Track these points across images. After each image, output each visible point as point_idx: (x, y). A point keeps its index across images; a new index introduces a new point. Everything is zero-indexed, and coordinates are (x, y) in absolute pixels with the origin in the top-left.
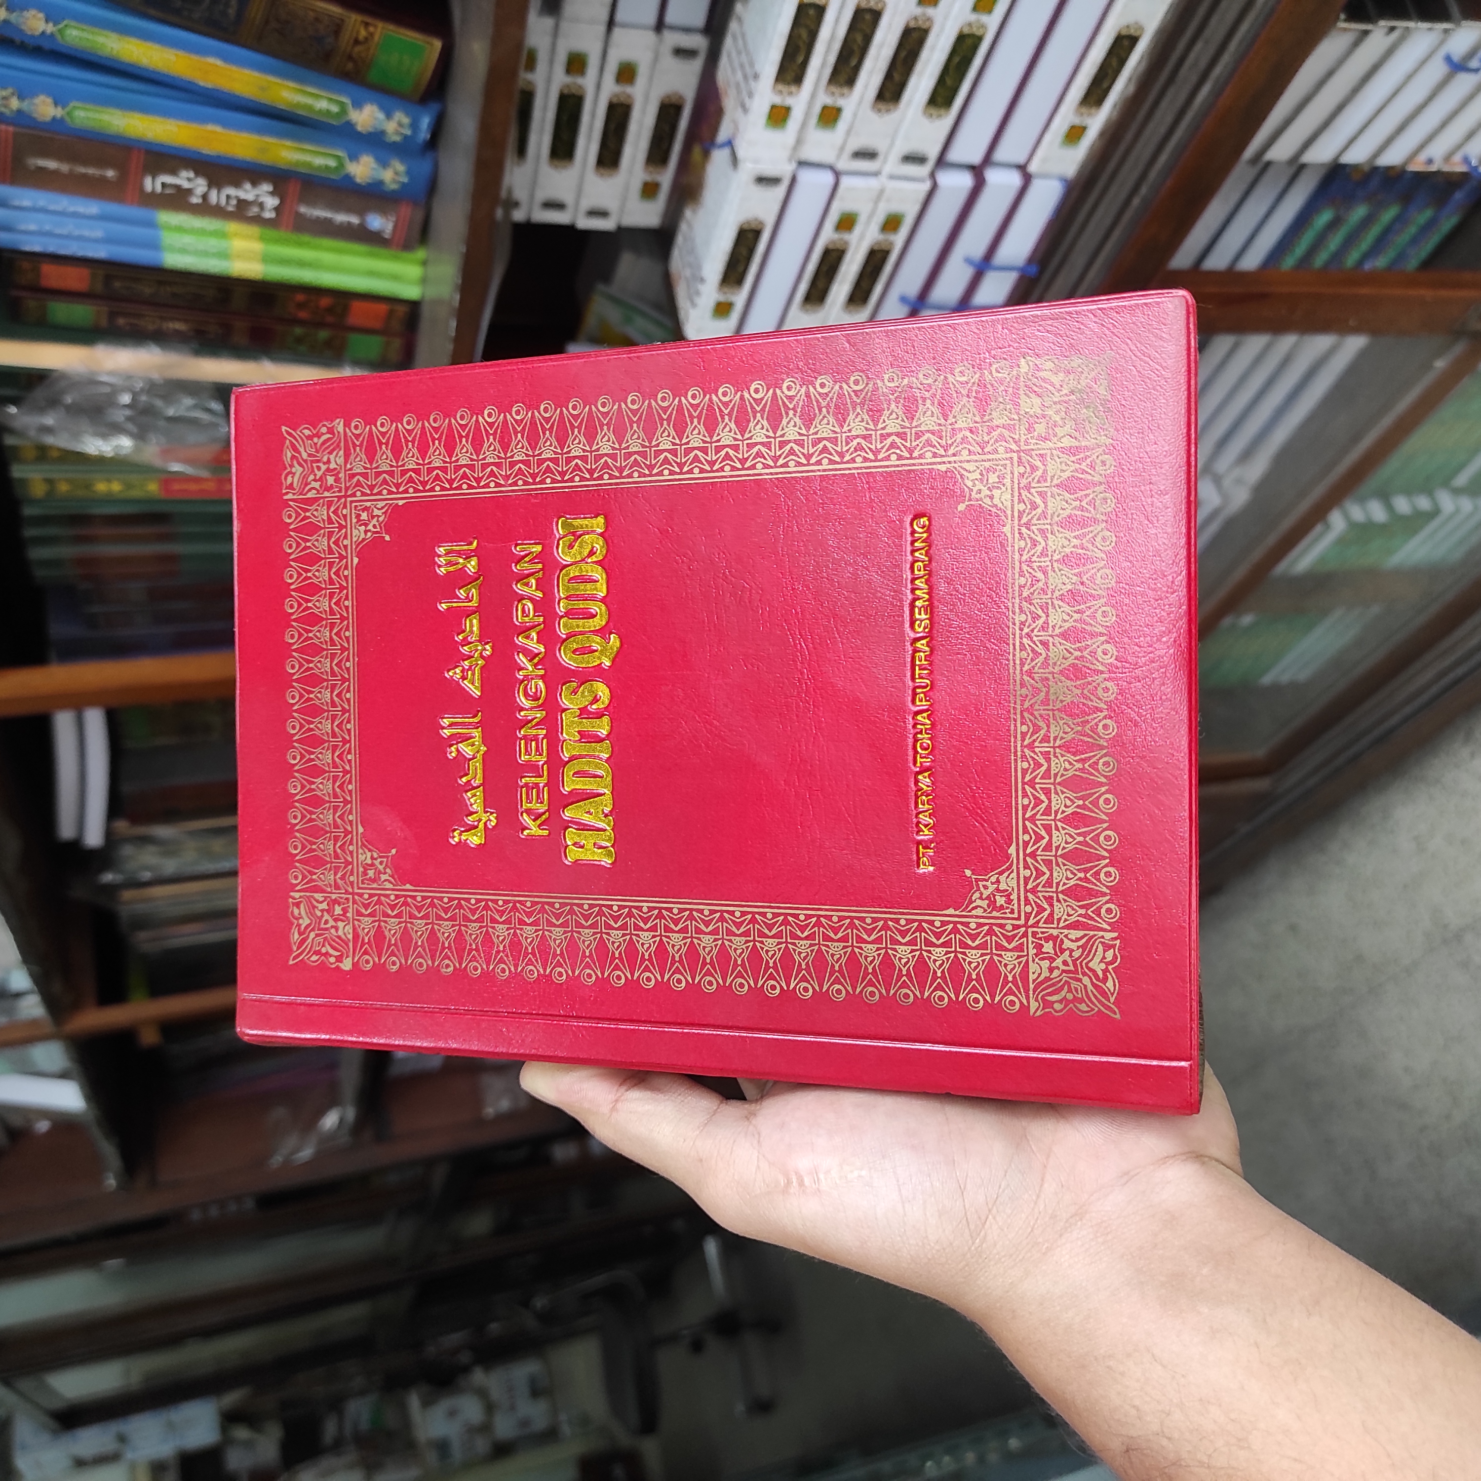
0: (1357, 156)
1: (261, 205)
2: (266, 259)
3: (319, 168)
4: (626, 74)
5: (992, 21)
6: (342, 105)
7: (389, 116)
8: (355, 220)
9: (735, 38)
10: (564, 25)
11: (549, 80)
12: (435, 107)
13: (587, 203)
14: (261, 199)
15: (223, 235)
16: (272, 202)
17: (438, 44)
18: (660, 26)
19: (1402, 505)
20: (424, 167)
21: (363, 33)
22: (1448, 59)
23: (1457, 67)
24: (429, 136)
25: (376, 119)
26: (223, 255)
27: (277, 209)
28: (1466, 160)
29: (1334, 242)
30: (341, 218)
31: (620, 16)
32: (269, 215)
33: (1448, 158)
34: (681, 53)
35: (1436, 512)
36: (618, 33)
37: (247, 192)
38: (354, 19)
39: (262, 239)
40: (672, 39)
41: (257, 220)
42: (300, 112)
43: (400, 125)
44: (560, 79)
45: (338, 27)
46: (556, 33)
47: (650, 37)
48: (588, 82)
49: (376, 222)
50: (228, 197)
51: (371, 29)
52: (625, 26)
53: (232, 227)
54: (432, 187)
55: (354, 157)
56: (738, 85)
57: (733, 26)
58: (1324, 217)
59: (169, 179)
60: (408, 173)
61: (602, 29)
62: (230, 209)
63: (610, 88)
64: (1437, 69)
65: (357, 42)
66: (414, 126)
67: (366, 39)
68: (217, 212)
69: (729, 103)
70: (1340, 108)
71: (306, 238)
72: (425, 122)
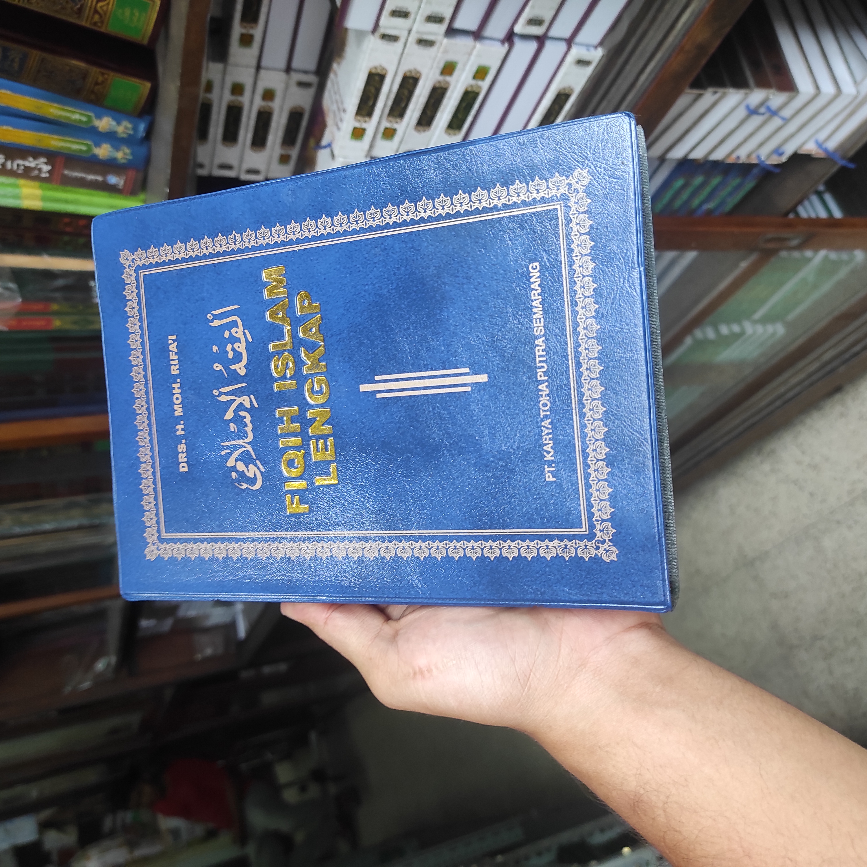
0: (698, 154)
1: (40, 170)
2: (44, 199)
3: (76, 151)
4: (269, 95)
5: (485, 85)
6: (89, 117)
7: (119, 123)
8: (100, 178)
9: (333, 84)
10: (230, 68)
11: (221, 98)
12: (148, 118)
13: (246, 166)
14: (39, 166)
15: (16, 186)
16: (46, 168)
17: (148, 85)
18: (288, 69)
19: (724, 330)
20: (142, 151)
21: (100, 79)
22: (748, 107)
23: (753, 112)
24: (144, 135)
25: (110, 124)
26: (17, 197)
27: (49, 172)
28: (758, 157)
29: (685, 196)
30: (91, 177)
31: (264, 63)
32: (44, 175)
33: (749, 156)
34: (301, 84)
35: (742, 333)
36: (263, 73)
37: (31, 163)
38: (94, 71)
39: (40, 188)
40: (296, 77)
41: (38, 178)
42: (63, 121)
43: (126, 128)
44: (227, 97)
45: (85, 76)
46: (224, 72)
47: (283, 76)
48: (245, 99)
49: (113, 180)
50: (18, 165)
51: (106, 76)
52: (267, 69)
53: (22, 182)
54: (148, 161)
55: (98, 145)
56: (334, 113)
57: (332, 76)
58: (679, 183)
60: (132, 154)
61: (253, 71)
62: (20, 172)
63: (258, 102)
64: (741, 112)
65: (97, 84)
66: (135, 129)
67: (103, 82)
68: (12, 173)
69: (330, 121)
70: (687, 132)
71: (69, 188)
72: (142, 127)
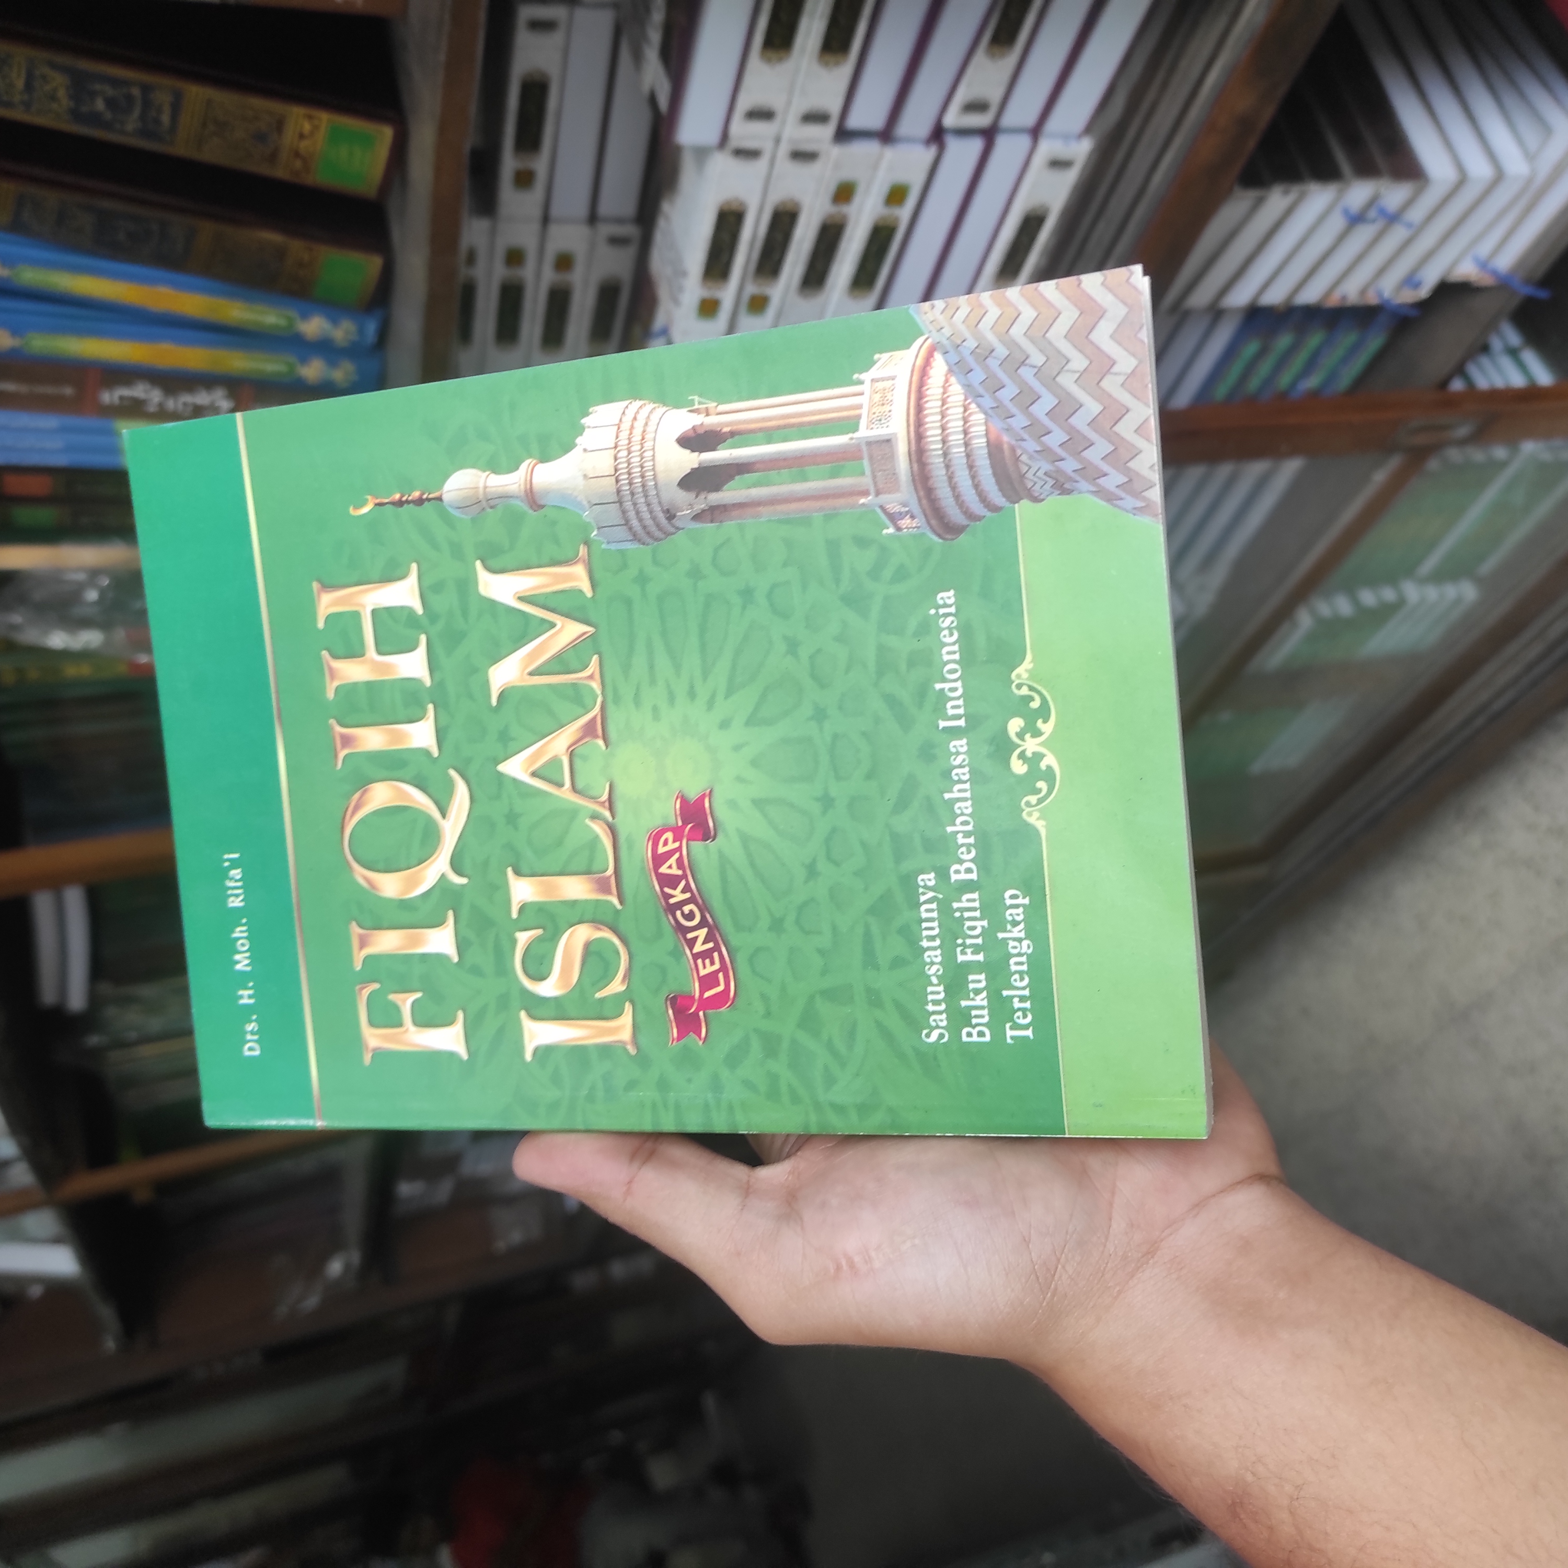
0: (1275, 297)
1: (217, 409)
3: (273, 373)
4: (564, 262)
5: (904, 213)
6: (290, 319)
7: (336, 325)
9: (664, 237)
10: (501, 225)
11: (490, 274)
12: (380, 313)
14: (217, 404)
16: (227, 405)
17: (378, 261)
18: (593, 218)
19: (1368, 598)
20: (373, 366)
21: (306, 257)
22: (1346, 212)
23: (1356, 220)
24: (375, 340)
25: (323, 328)
28: (1380, 294)
29: (1265, 368)
31: (556, 210)
33: (1363, 292)
34: (616, 241)
35: (1401, 603)
36: (553, 228)
37: (202, 398)
38: (297, 247)
40: (605, 230)
43: (347, 331)
44: (500, 271)
45: (282, 253)
46: (493, 233)
47: (584, 230)
48: (528, 272)
50: (184, 403)
51: (315, 253)
52: (560, 221)
55: (304, 360)
56: (669, 279)
57: (661, 223)
58: (1252, 348)
59: (125, 392)
60: (358, 371)
61: (535, 227)
62: (184, 411)
63: (549, 276)
64: (1337, 223)
65: (301, 265)
66: (361, 331)
67: (310, 262)
68: (175, 416)
69: (663, 293)
70: (1249, 261)
72: (371, 327)
